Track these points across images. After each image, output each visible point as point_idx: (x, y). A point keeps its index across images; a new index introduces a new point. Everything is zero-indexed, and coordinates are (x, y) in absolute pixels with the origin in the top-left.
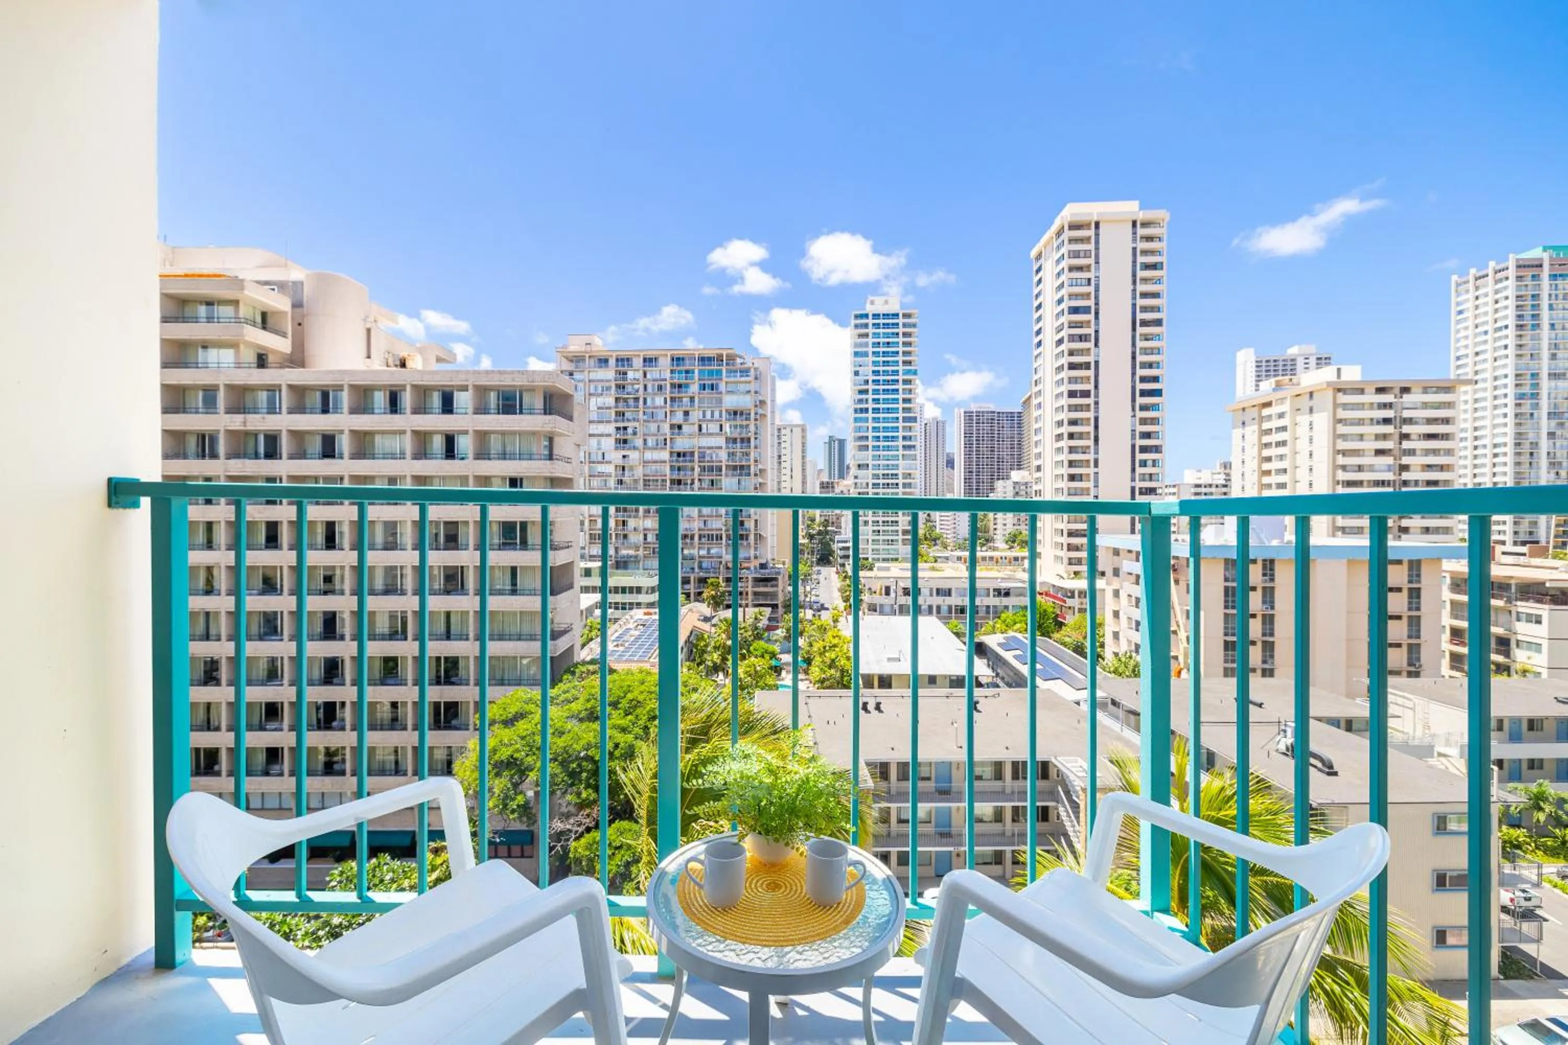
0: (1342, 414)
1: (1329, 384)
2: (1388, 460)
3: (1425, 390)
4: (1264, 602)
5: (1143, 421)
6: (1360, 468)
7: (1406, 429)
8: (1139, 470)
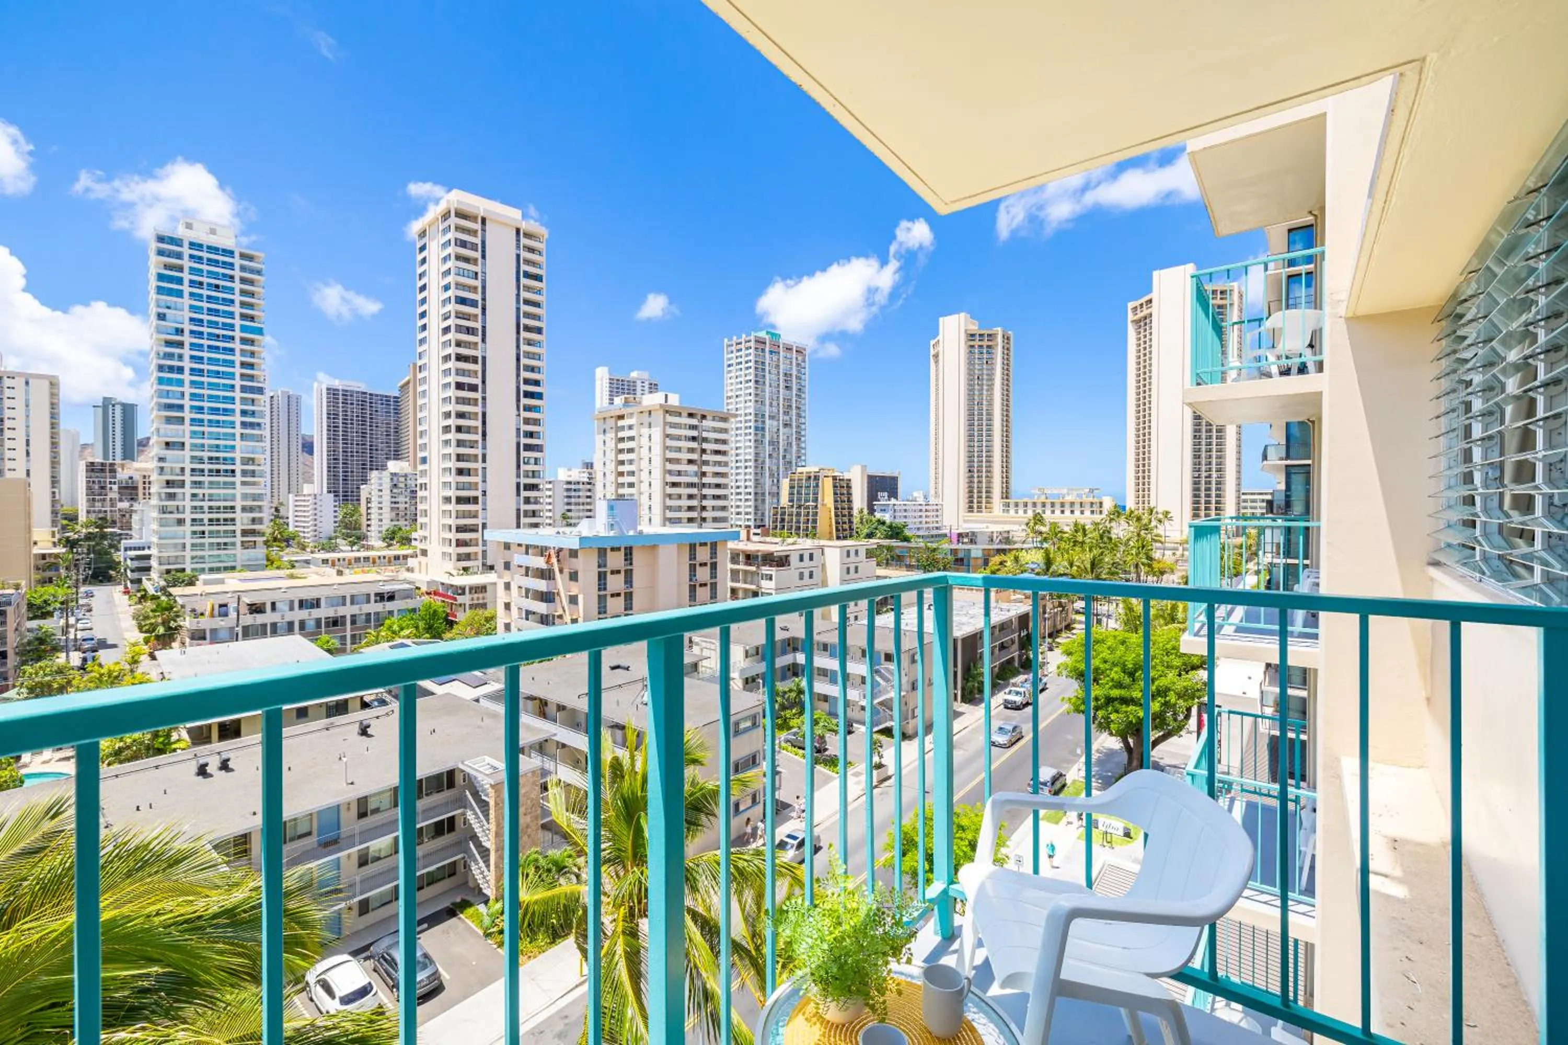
0: (670, 431)
1: (661, 405)
2: (693, 468)
3: (714, 420)
4: (626, 582)
5: (527, 421)
6: (679, 473)
7: (705, 446)
8: (523, 467)
